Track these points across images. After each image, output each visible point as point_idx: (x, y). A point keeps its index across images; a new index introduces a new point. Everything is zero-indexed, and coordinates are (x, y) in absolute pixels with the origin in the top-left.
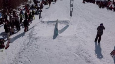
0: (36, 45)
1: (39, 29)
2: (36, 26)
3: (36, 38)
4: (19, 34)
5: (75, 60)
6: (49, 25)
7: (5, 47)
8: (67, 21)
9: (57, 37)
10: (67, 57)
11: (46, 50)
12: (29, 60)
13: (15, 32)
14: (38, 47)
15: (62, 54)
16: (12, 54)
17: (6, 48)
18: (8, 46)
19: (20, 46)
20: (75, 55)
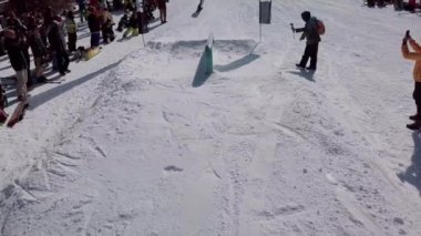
0: (126, 102)
1: (140, 66)
2: (129, 59)
3: (127, 84)
4: (63, 83)
5: (279, 145)
6: (180, 55)
7: (7, 122)
8: (246, 41)
9: (210, 79)
10: (247, 137)
11: (165, 117)
12: (98, 149)
13: (48, 78)
14: (136, 108)
15: (229, 127)
16: (31, 140)
17: (11, 124)
18: (19, 117)
19: (67, 116)
20: (280, 131)
